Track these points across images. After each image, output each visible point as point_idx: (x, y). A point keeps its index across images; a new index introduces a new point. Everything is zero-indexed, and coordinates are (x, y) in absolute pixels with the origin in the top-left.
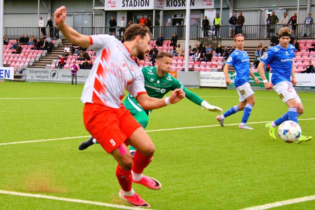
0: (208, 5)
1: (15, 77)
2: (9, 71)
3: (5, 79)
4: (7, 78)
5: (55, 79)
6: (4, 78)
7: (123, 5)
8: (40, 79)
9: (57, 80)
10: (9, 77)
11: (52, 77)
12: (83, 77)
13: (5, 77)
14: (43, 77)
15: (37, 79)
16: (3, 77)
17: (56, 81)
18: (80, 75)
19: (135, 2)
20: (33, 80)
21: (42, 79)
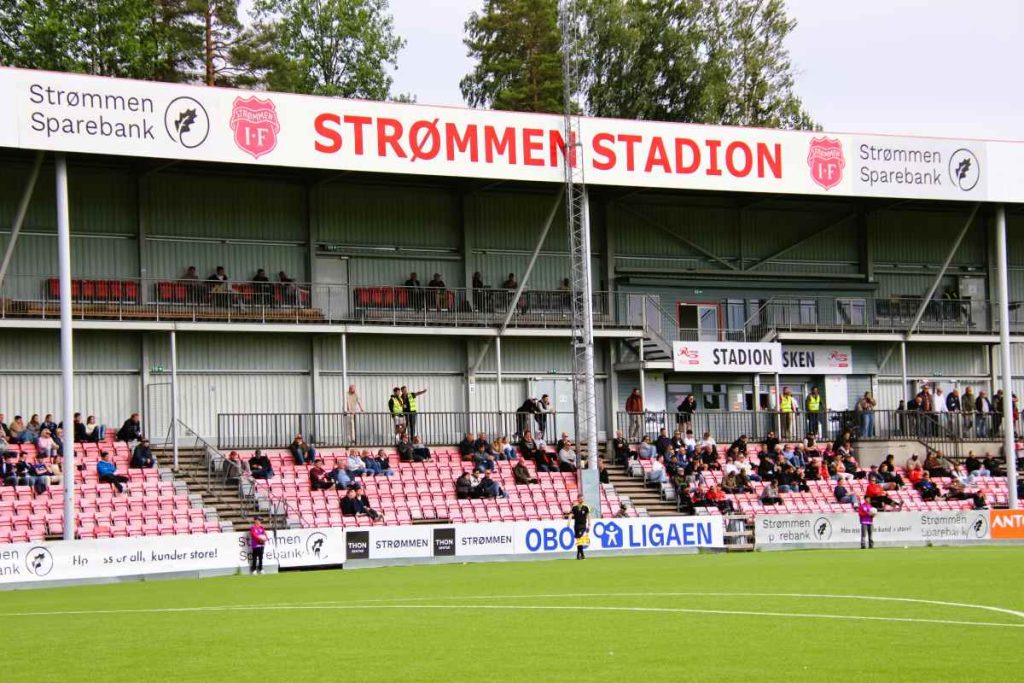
0: (841, 366)
1: (727, 540)
2: (709, 525)
3: (700, 549)
4: (704, 544)
5: (824, 539)
6: (697, 544)
7: (716, 360)
8: (788, 541)
9: (831, 541)
10: (709, 541)
11: (818, 536)
12: (889, 530)
13: (699, 542)
14: (798, 536)
15: (783, 541)
16: (693, 543)
17: (828, 544)
18: (882, 527)
19: (742, 354)
20: (775, 545)
21: (795, 541)
